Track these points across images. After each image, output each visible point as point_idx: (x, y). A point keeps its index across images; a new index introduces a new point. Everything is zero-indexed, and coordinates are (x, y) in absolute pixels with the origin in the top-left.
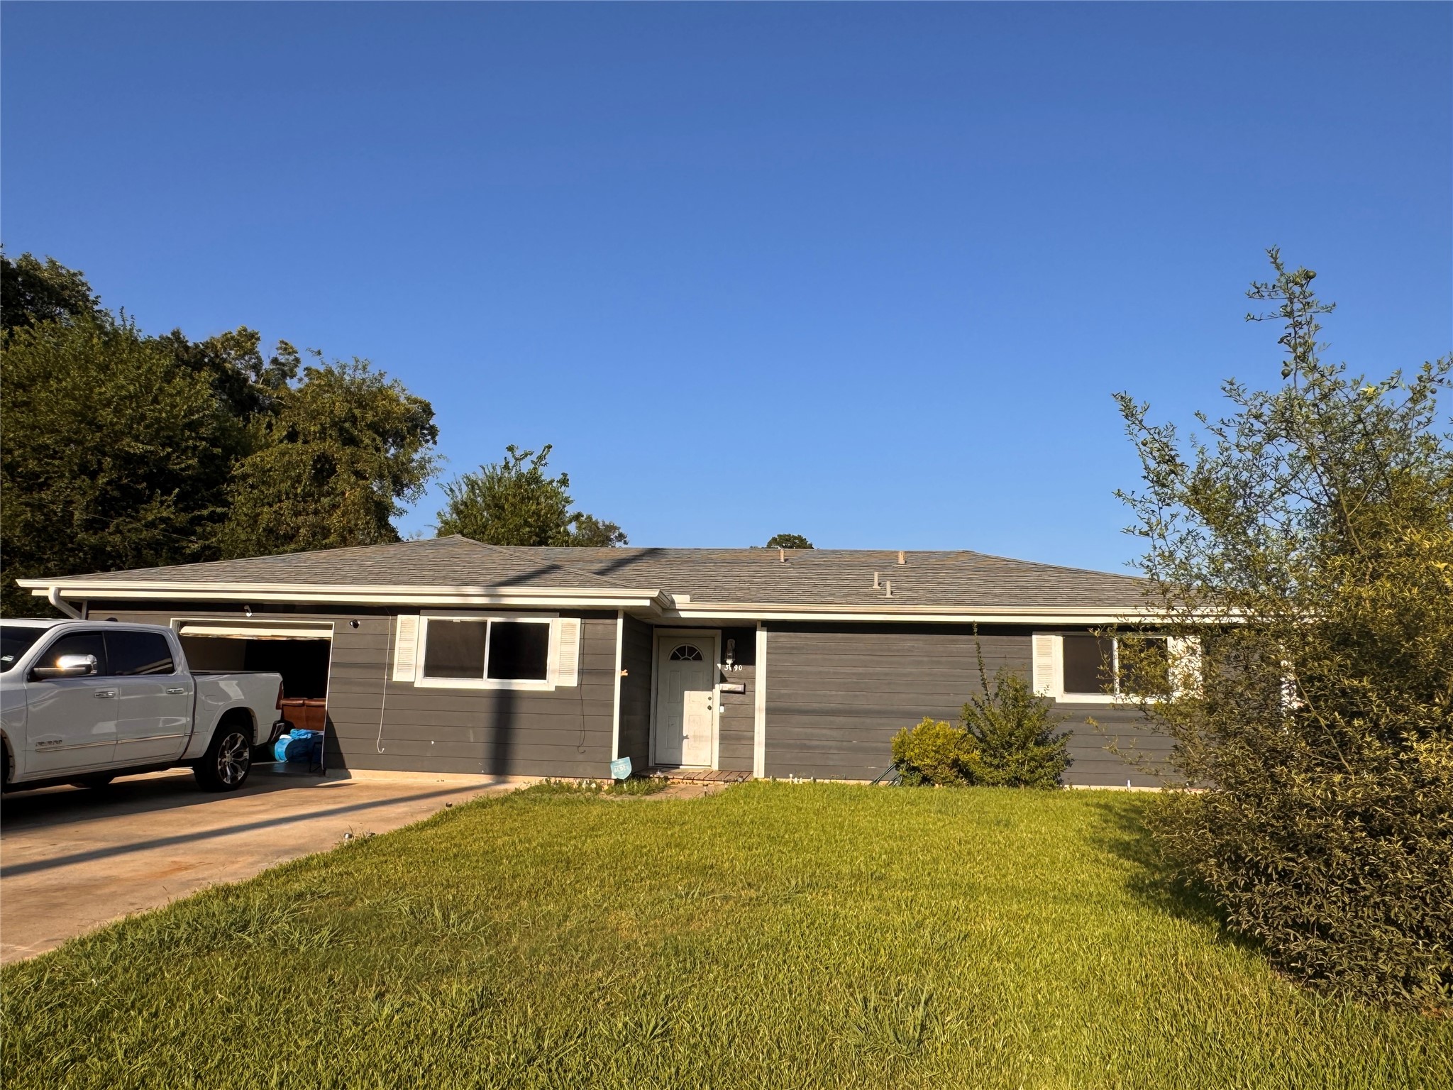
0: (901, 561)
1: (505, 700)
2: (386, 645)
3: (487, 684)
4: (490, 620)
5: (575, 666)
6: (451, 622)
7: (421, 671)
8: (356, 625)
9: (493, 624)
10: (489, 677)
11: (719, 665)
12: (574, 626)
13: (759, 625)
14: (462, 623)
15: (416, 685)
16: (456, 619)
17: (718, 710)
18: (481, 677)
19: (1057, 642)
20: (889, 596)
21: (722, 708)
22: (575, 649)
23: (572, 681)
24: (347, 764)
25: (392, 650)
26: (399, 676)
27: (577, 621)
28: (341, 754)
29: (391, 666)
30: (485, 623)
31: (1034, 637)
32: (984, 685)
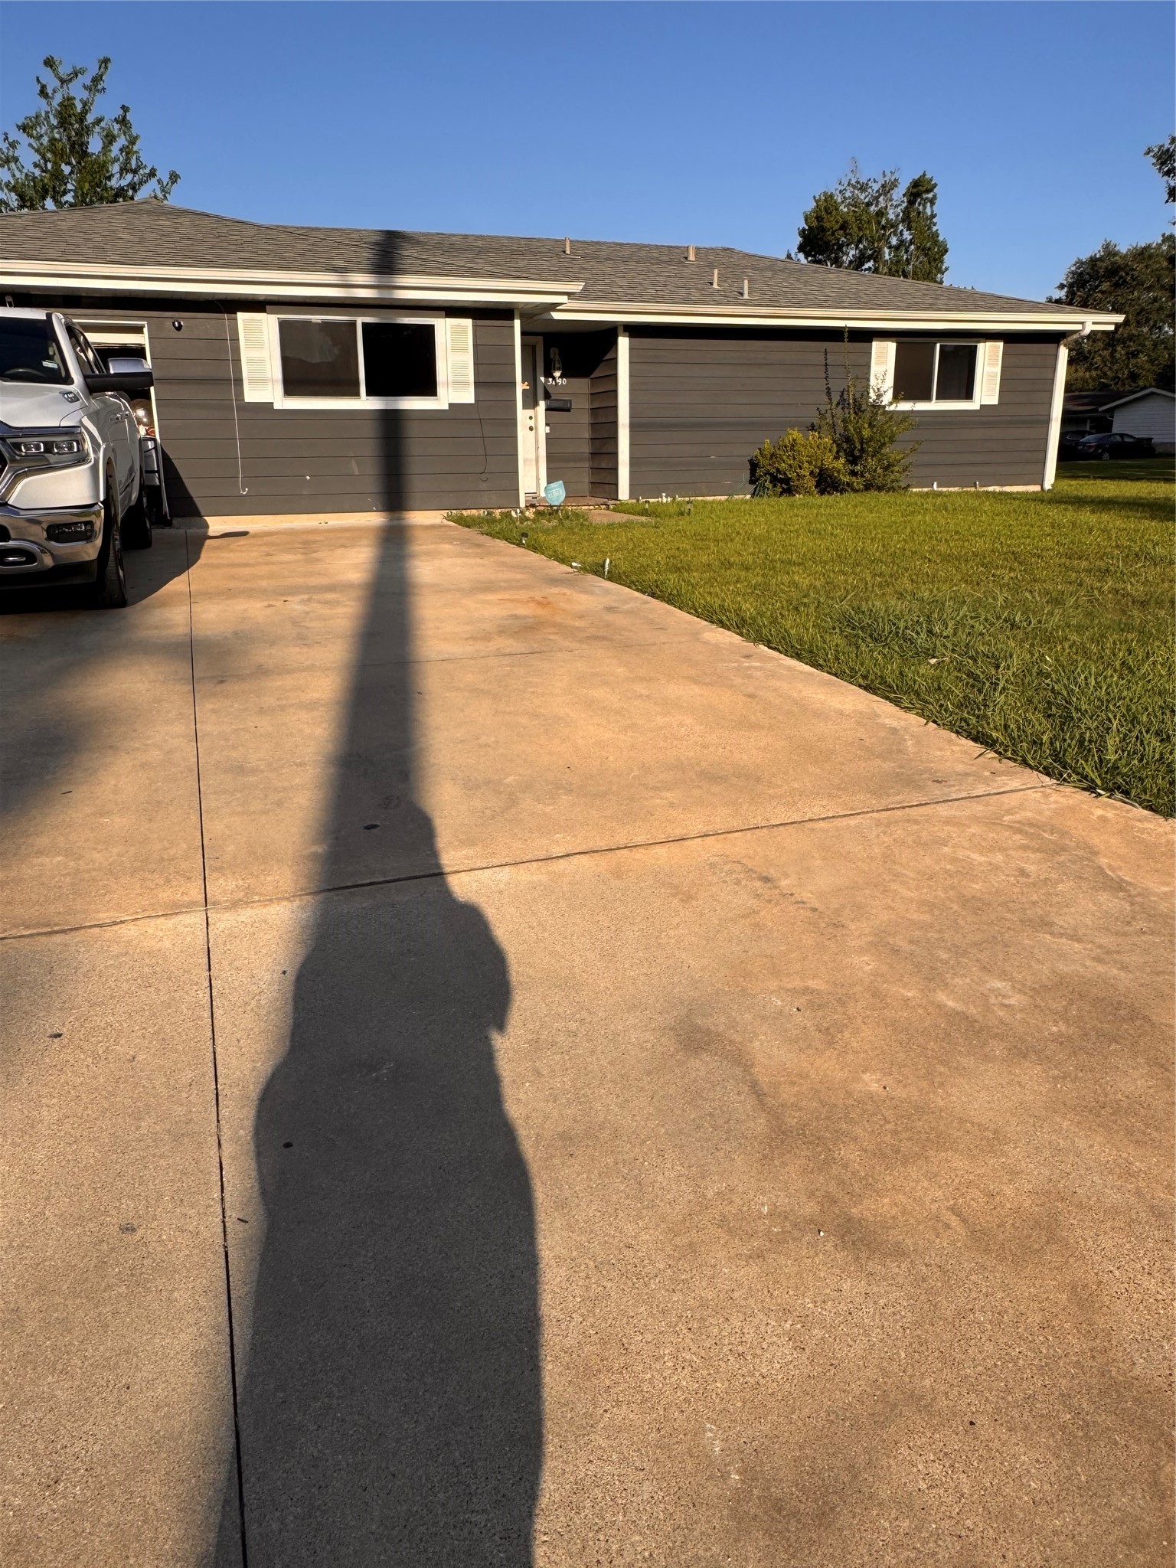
0: (692, 257)
1: (391, 421)
2: (228, 353)
3: (365, 403)
4: (360, 321)
5: (471, 377)
6: (308, 323)
7: (279, 388)
8: (179, 328)
9: (364, 325)
10: (369, 394)
11: (542, 379)
12: (465, 328)
13: (620, 330)
14: (325, 324)
15: (276, 407)
16: (317, 318)
17: (543, 430)
18: (357, 394)
19: (891, 347)
20: (746, 296)
21: (548, 428)
22: (469, 358)
23: (468, 396)
24: (202, 512)
25: (237, 361)
26: (251, 395)
27: (467, 323)
28: (190, 498)
29: (239, 381)
30: (353, 324)
31: (874, 344)
32: (829, 393)
